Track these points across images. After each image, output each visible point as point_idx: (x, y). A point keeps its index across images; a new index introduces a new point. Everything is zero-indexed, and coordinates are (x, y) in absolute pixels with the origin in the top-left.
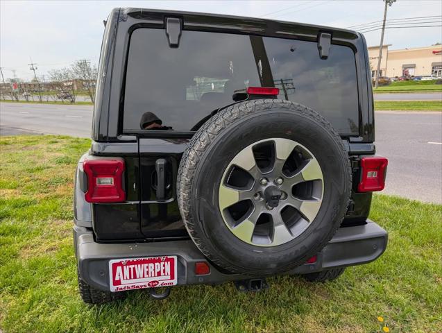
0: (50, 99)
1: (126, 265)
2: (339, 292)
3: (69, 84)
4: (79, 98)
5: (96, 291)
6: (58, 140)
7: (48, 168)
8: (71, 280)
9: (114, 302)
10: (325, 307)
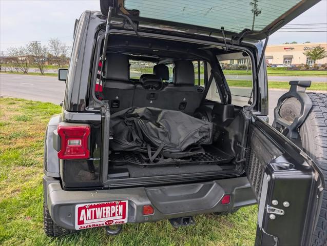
0: (7, 70)
1: (89, 209)
2: (238, 222)
3: (23, 58)
4: (31, 70)
5: (58, 227)
6: (16, 102)
7: (8, 124)
8: (34, 217)
9: (71, 235)
10: (230, 235)
